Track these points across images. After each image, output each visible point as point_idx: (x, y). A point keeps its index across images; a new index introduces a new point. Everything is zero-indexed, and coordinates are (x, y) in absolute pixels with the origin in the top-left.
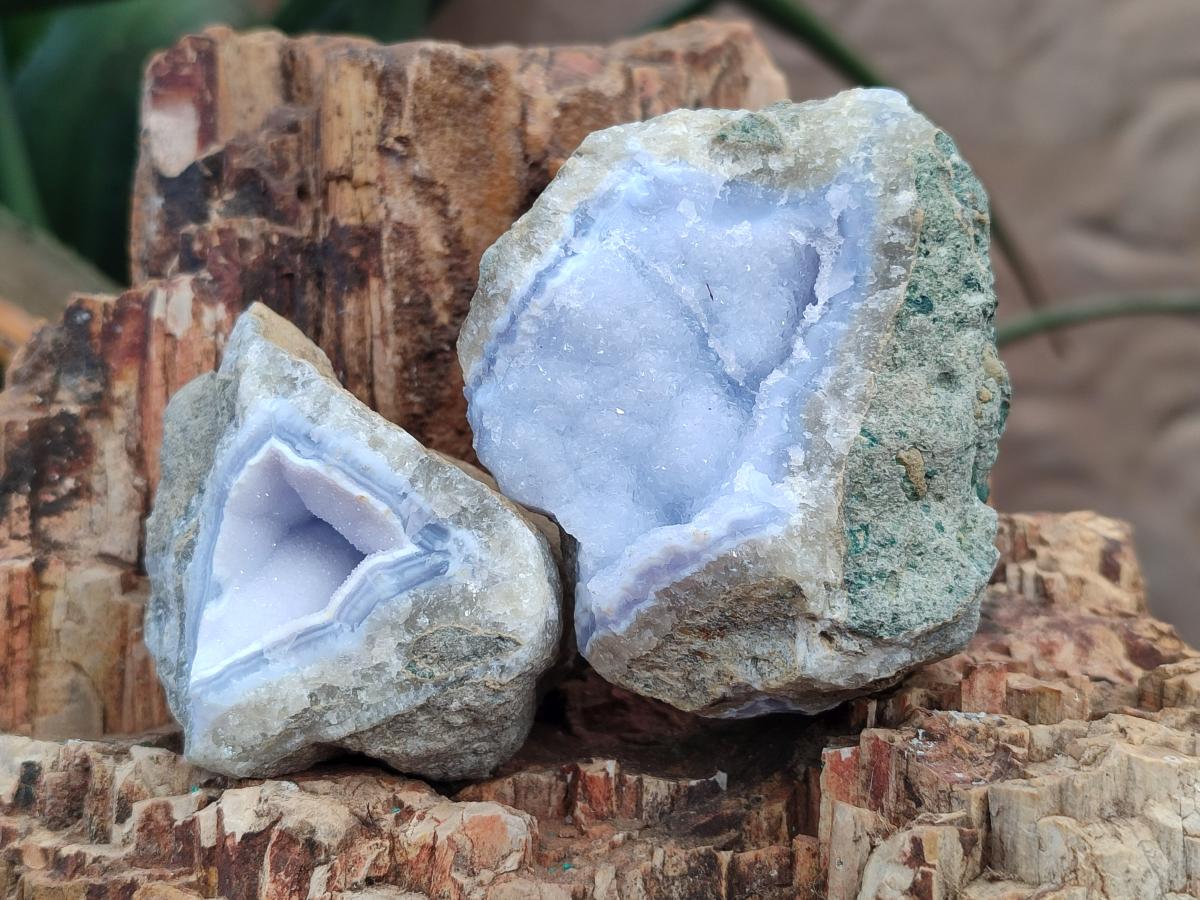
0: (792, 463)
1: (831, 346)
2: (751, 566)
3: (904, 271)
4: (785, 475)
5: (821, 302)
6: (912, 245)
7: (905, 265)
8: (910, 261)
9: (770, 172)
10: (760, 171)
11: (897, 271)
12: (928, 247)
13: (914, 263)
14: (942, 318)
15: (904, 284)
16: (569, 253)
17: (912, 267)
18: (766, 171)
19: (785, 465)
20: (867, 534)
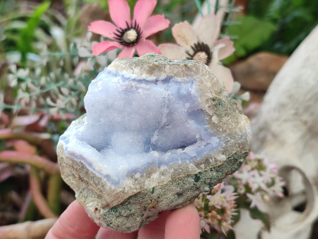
0: (135, 175)
1: (173, 163)
2: (100, 186)
3: (204, 168)
4: (130, 176)
5: (184, 151)
6: (211, 166)
7: (205, 168)
8: (207, 168)
9: (211, 118)
10: (210, 116)
11: (203, 166)
12: (213, 170)
13: (207, 169)
14: (196, 185)
15: (200, 171)
16: (156, 83)
17: (206, 170)
18: (211, 117)
19: (133, 174)
20: (128, 204)
